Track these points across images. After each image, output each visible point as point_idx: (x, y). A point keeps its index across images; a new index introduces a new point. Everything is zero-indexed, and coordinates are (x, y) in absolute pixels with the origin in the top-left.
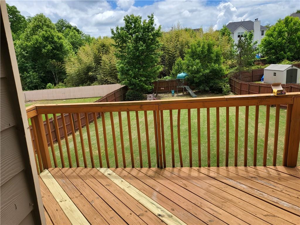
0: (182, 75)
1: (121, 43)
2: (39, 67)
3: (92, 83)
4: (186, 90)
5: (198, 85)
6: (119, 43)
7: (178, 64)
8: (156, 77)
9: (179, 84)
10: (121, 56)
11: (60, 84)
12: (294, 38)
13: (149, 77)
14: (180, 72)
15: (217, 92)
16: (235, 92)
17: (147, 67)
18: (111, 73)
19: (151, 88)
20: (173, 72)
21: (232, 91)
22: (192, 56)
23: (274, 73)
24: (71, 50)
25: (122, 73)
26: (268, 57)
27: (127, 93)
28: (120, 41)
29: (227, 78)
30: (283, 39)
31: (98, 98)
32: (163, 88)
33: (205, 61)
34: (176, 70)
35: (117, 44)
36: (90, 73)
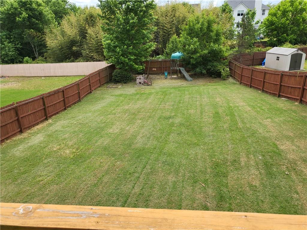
0: (177, 54)
1: (108, 14)
2: (15, 37)
3: (76, 59)
4: (180, 72)
5: (194, 66)
6: (105, 14)
7: (172, 42)
8: (148, 55)
9: (173, 64)
10: (108, 29)
11: (40, 58)
12: (298, 19)
13: (140, 55)
14: (174, 51)
15: (215, 76)
16: (235, 77)
17: (137, 43)
18: (98, 49)
19: (141, 69)
20: (167, 50)
21: (231, 76)
22: (189, 34)
23: (277, 57)
24: (53, 19)
25: (109, 49)
26: (269, 39)
27: (114, 73)
28: (107, 11)
29: (226, 61)
30: (287, 19)
31: (82, 77)
32: (155, 69)
33: (203, 40)
34: (171, 49)
35: (104, 15)
36: (74, 48)
